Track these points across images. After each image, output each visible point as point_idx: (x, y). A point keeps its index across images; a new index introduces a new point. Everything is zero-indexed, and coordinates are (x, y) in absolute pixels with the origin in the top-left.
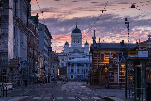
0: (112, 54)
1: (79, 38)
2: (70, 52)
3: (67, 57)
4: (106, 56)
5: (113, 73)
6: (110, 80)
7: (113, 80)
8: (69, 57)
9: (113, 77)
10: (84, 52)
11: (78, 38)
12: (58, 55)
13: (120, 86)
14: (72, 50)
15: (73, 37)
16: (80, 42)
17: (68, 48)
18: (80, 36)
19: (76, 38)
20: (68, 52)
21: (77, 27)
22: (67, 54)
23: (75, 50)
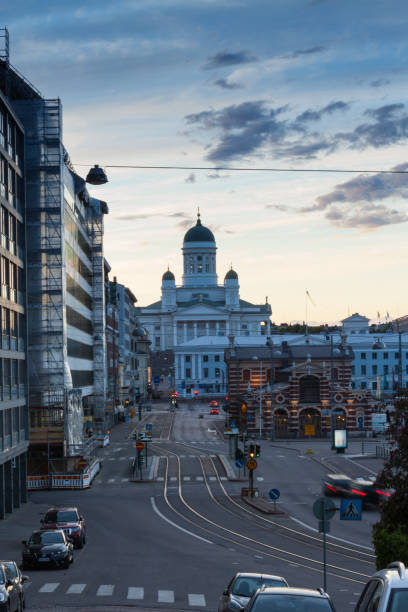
1: (207, 258)
2: (179, 304)
3: (172, 317)
4: (254, 374)
5: (253, 414)
6: (250, 425)
8: (176, 319)
9: (254, 420)
10: (223, 303)
11: (204, 257)
12: (143, 311)
14: (187, 296)
15: (189, 254)
16: (210, 267)
17: (172, 289)
18: (210, 251)
19: (200, 258)
20: (174, 304)
21: (199, 221)
22: (172, 311)
23: (195, 296)
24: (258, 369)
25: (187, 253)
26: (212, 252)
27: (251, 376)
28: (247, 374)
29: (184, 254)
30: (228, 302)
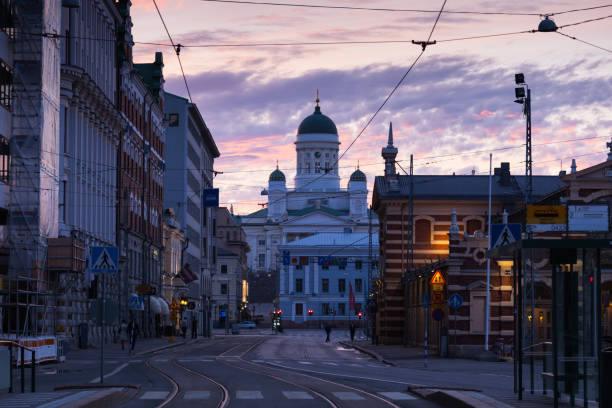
0: (460, 218)
1: (327, 155)
2: (290, 212)
3: (281, 229)
4: (437, 228)
5: (465, 295)
6: (452, 325)
7: (466, 325)
8: (286, 230)
9: (466, 311)
10: (347, 212)
11: (323, 154)
12: (244, 221)
13: (494, 348)
14: (301, 203)
15: (304, 149)
16: (331, 169)
17: (282, 192)
18: (333, 146)
19: (317, 155)
20: (283, 210)
21: (318, 108)
22: (280, 220)
23: (310, 202)
24: (448, 218)
25: (301, 148)
26: (334, 147)
27: (433, 233)
28: (424, 229)
29: (298, 150)
30: (353, 211)
